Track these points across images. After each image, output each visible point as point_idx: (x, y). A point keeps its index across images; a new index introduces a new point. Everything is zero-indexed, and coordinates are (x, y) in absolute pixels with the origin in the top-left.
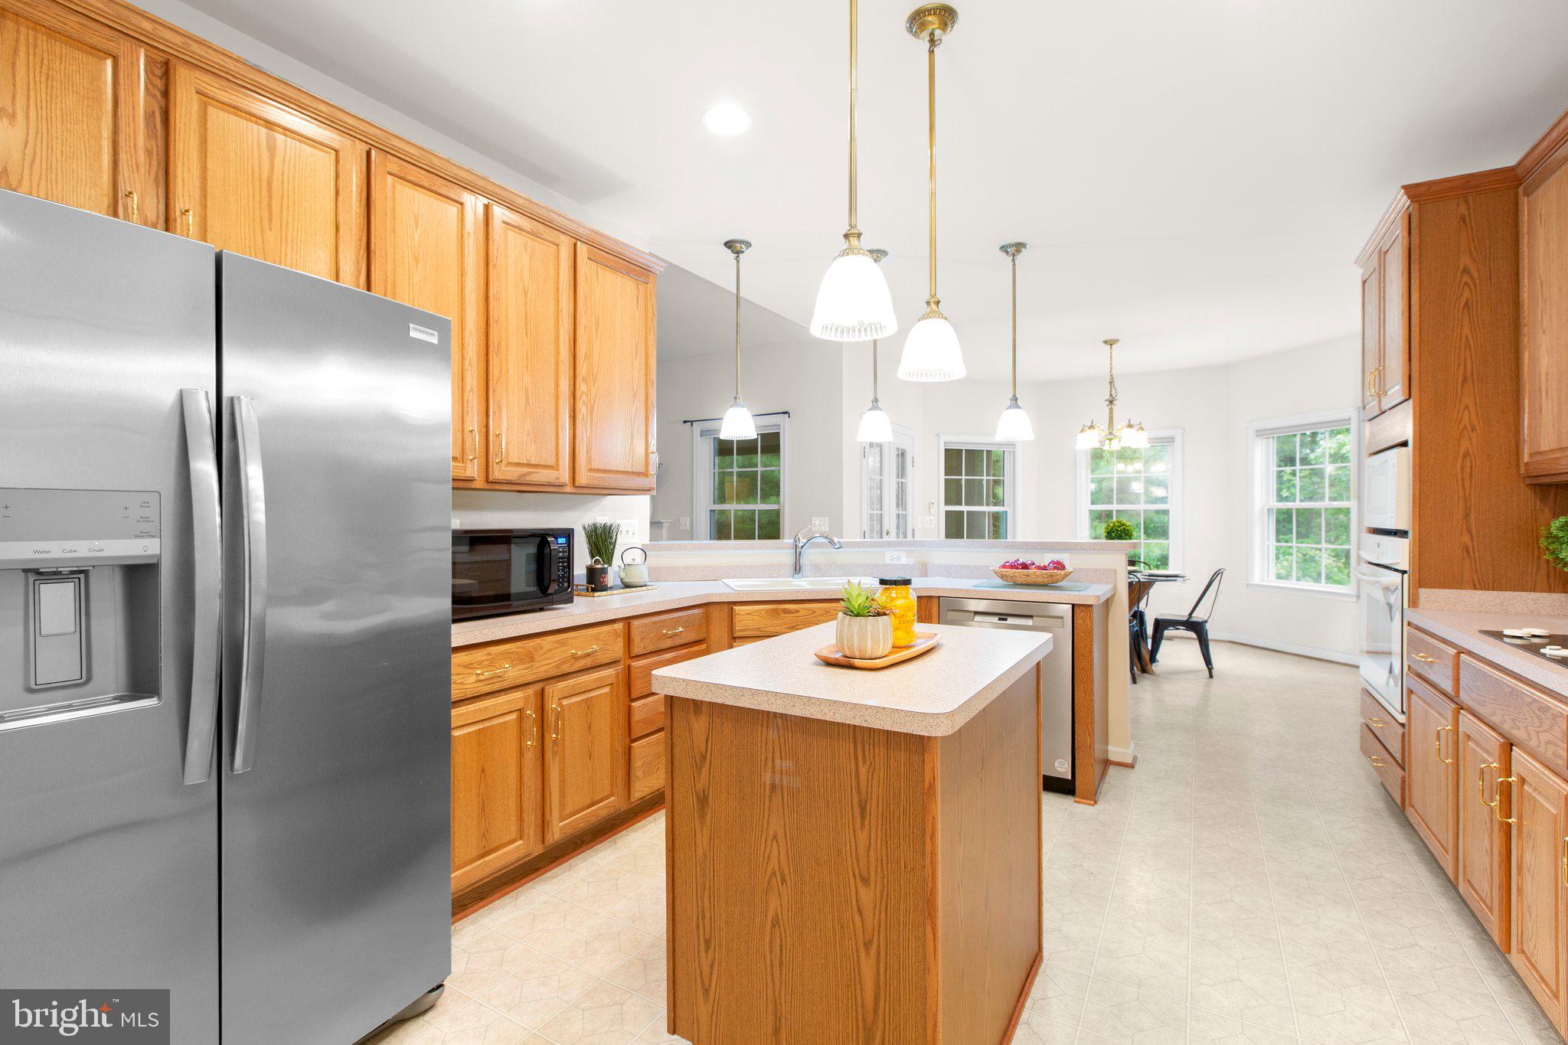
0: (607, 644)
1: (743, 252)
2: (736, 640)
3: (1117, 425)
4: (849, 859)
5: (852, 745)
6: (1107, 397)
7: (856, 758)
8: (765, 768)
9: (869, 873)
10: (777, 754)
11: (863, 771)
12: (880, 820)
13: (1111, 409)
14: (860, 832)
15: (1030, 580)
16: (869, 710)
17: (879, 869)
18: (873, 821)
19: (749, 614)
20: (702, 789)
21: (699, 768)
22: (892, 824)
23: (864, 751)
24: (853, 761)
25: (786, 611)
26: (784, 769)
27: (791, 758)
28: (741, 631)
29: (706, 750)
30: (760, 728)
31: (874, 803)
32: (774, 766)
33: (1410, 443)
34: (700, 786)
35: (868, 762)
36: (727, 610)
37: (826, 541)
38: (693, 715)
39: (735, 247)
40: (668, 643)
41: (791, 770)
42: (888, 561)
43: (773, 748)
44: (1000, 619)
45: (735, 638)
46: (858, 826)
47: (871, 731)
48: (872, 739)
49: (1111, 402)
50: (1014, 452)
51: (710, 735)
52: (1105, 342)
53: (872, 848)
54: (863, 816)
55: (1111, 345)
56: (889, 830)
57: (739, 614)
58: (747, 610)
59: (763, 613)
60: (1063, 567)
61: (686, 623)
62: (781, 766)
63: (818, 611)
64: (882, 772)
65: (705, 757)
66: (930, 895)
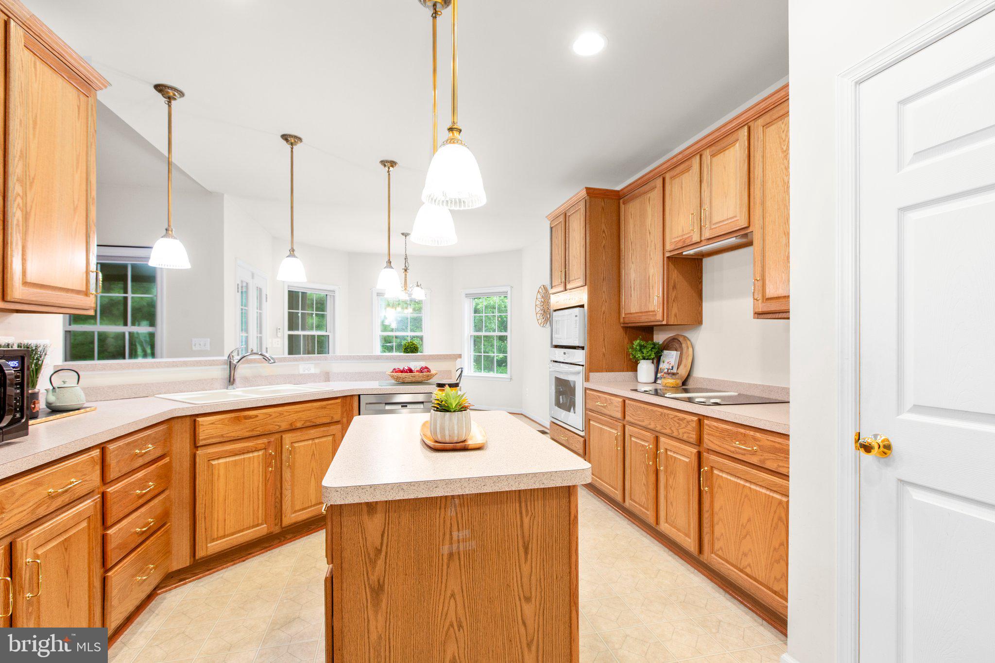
0: (84, 475)
1: (175, 99)
2: (199, 449)
3: (409, 284)
4: (516, 589)
5: (517, 505)
6: (404, 267)
7: (521, 513)
8: (443, 542)
9: (531, 593)
10: (455, 528)
11: (526, 520)
12: (539, 552)
13: (406, 275)
14: (524, 565)
15: (414, 379)
16: (546, 476)
17: (538, 586)
18: (534, 557)
19: (212, 424)
20: (376, 580)
21: (373, 563)
22: (547, 552)
23: (527, 506)
24: (518, 517)
25: (246, 418)
26: (461, 537)
27: (467, 527)
28: (204, 439)
29: (382, 544)
30: (438, 511)
31: (535, 540)
32: (451, 538)
33: (586, 306)
34: (374, 578)
35: (530, 513)
36: (188, 424)
37: (261, 357)
38: (367, 517)
39: (168, 92)
40: (140, 462)
41: (468, 536)
42: (301, 372)
43: (451, 524)
44: (402, 406)
45: (198, 447)
46: (523, 561)
47: (532, 491)
48: (532, 496)
49: (406, 270)
50: (334, 296)
51: (386, 528)
52: (403, 234)
53: (533, 574)
54: (526, 553)
55: (406, 236)
56: (545, 557)
57: (202, 425)
58: (212, 420)
59: (226, 421)
60: (429, 371)
61: (154, 440)
62: (458, 536)
63: (274, 414)
64: (540, 517)
65: (380, 551)
66: (575, 590)
